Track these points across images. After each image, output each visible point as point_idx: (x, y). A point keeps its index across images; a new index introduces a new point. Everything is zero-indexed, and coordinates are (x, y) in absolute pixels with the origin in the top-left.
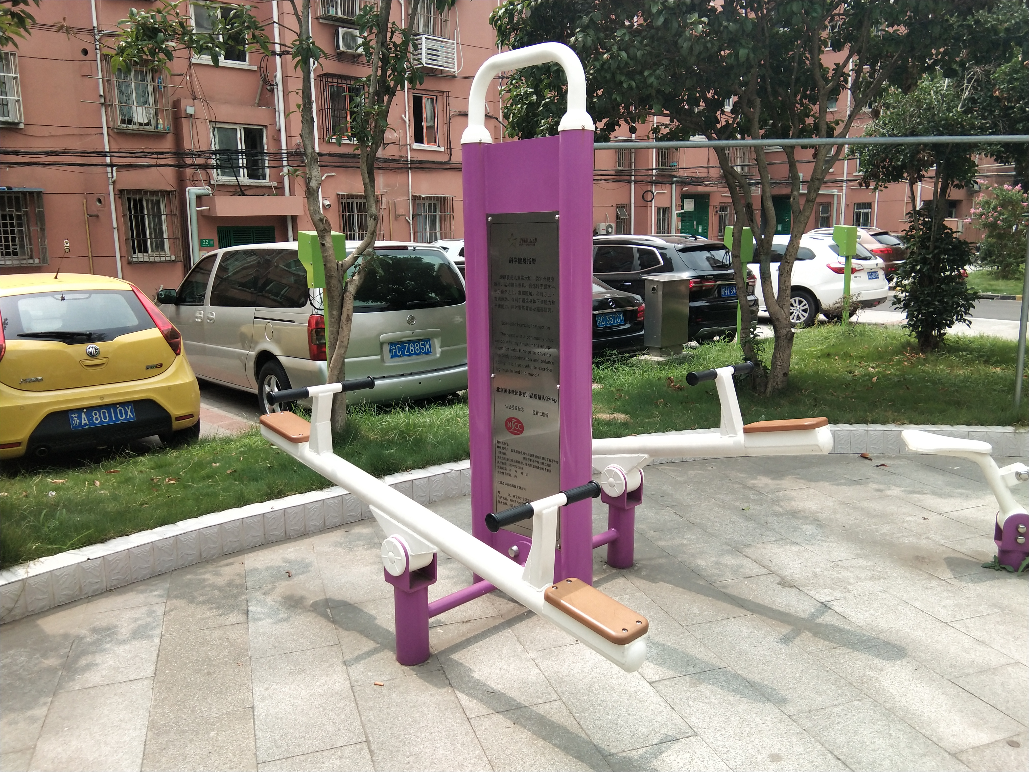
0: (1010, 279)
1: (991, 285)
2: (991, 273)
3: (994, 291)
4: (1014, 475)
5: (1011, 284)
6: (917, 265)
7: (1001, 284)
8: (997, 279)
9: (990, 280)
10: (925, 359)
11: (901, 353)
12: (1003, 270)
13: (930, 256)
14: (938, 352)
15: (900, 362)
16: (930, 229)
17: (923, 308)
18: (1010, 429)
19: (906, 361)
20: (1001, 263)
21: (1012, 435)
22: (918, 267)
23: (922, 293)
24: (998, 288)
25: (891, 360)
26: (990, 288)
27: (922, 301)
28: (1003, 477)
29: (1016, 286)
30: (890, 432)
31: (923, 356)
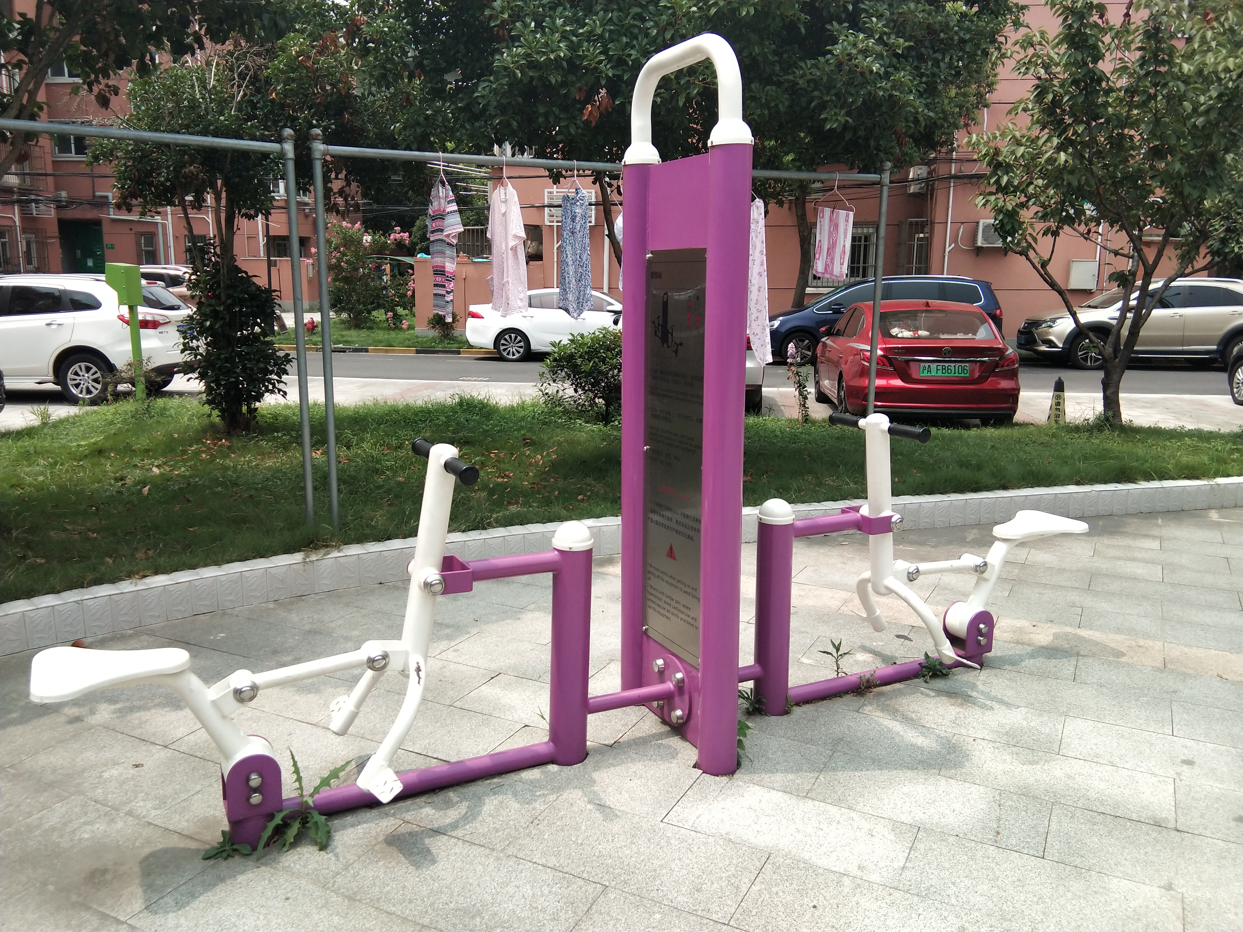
0: (363, 328)
1: (343, 336)
2: (343, 322)
3: (346, 342)
4: (231, 696)
5: (364, 333)
6: (207, 320)
7: (353, 334)
8: (349, 329)
9: (342, 330)
10: (229, 448)
11: (198, 441)
12: (356, 318)
13: (222, 309)
14: (247, 435)
15: (197, 453)
16: (218, 271)
17: (221, 377)
18: (298, 557)
19: (203, 452)
20: (350, 310)
21: (300, 567)
22: (208, 323)
23: (219, 359)
24: (350, 339)
25: (184, 452)
26: (341, 340)
27: (220, 369)
28: (214, 703)
29: (368, 336)
30: (121, 596)
31: (227, 443)
